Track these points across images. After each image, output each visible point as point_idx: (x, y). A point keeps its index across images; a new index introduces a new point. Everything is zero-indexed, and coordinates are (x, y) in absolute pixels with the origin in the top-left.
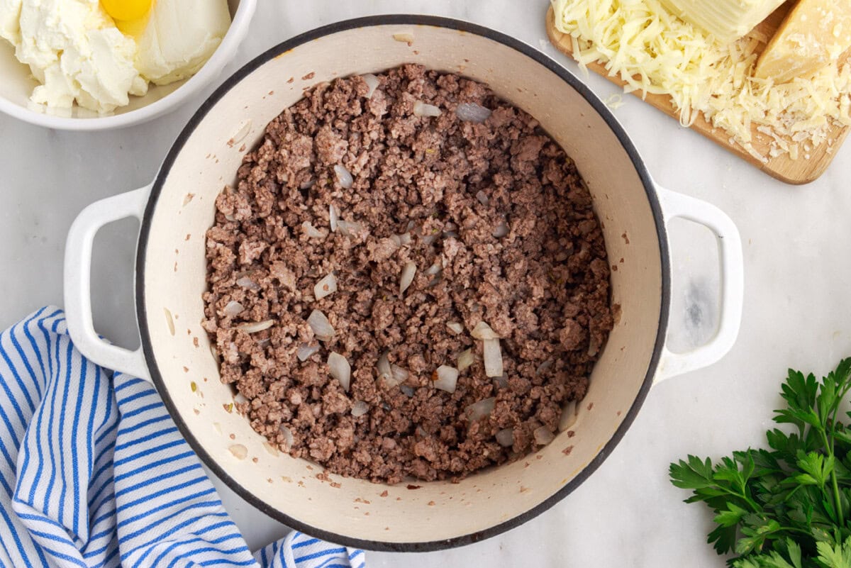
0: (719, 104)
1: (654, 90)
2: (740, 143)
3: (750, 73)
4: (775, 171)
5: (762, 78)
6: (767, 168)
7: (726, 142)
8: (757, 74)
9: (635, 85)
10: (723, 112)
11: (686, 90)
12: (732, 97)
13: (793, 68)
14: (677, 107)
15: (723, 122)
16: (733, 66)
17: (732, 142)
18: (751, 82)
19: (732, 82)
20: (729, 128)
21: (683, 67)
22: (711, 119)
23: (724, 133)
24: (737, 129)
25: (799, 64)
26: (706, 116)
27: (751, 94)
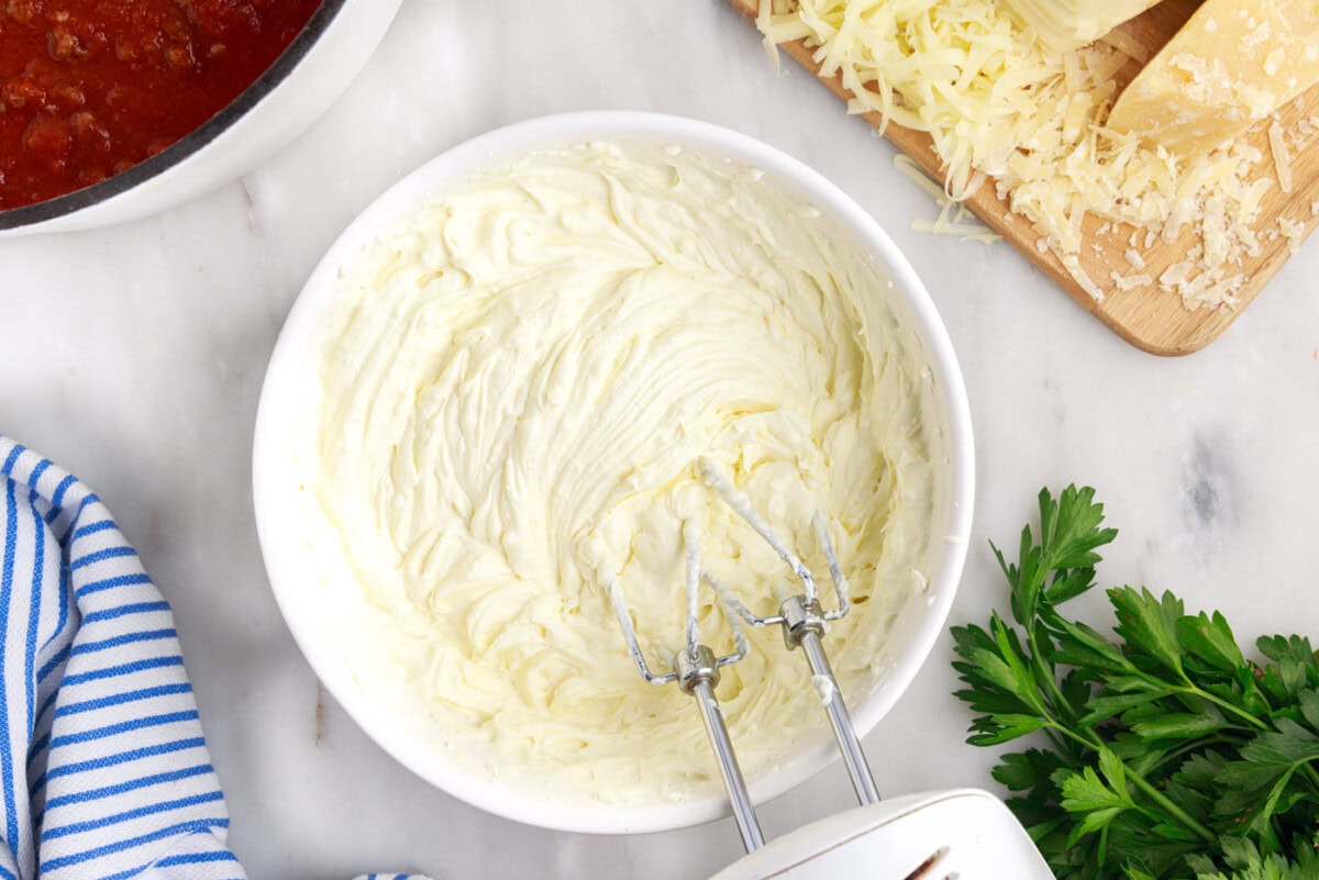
0: (1029, 167)
1: (904, 119)
2: (1058, 254)
3: (1098, 118)
4: (1117, 320)
5: (1119, 132)
6: (1102, 311)
7: (1032, 247)
8: (1108, 123)
9: (865, 102)
10: (1032, 186)
11: (962, 129)
12: (1056, 159)
13: (1178, 122)
14: (941, 161)
15: (1030, 205)
16: (1067, 97)
17: (1042, 247)
18: (1099, 137)
19: (1061, 129)
20: (1039, 218)
21: (963, 83)
22: (1008, 195)
23: (1030, 228)
24: (1053, 222)
25: (1187, 116)
26: (999, 186)
27: (1093, 158)
